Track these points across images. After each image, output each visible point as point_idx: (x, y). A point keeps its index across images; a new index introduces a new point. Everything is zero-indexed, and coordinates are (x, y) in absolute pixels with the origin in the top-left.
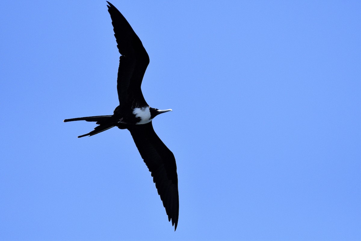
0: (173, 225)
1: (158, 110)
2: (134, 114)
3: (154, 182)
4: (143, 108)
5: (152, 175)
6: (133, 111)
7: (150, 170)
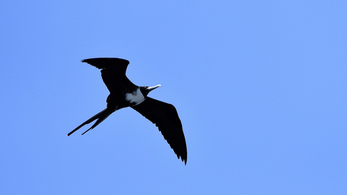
0: (183, 161)
1: (148, 87)
2: (128, 100)
3: (160, 131)
4: (133, 92)
5: (157, 126)
6: (125, 97)
7: (154, 123)
